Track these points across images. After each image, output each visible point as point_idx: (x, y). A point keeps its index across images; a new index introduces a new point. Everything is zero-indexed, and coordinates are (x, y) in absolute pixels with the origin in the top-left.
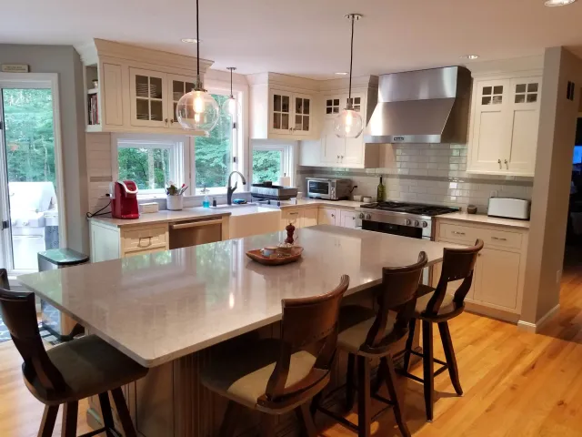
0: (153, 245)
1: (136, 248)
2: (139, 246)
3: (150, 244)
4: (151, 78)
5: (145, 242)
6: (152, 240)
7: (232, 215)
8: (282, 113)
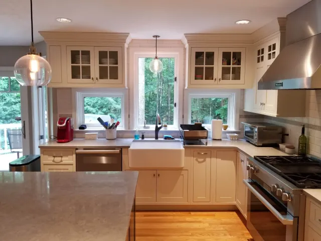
0: (64, 162)
1: (51, 162)
2: (53, 161)
3: (62, 161)
4: (82, 51)
5: (58, 159)
6: (64, 158)
7: (131, 148)
8: (204, 66)
